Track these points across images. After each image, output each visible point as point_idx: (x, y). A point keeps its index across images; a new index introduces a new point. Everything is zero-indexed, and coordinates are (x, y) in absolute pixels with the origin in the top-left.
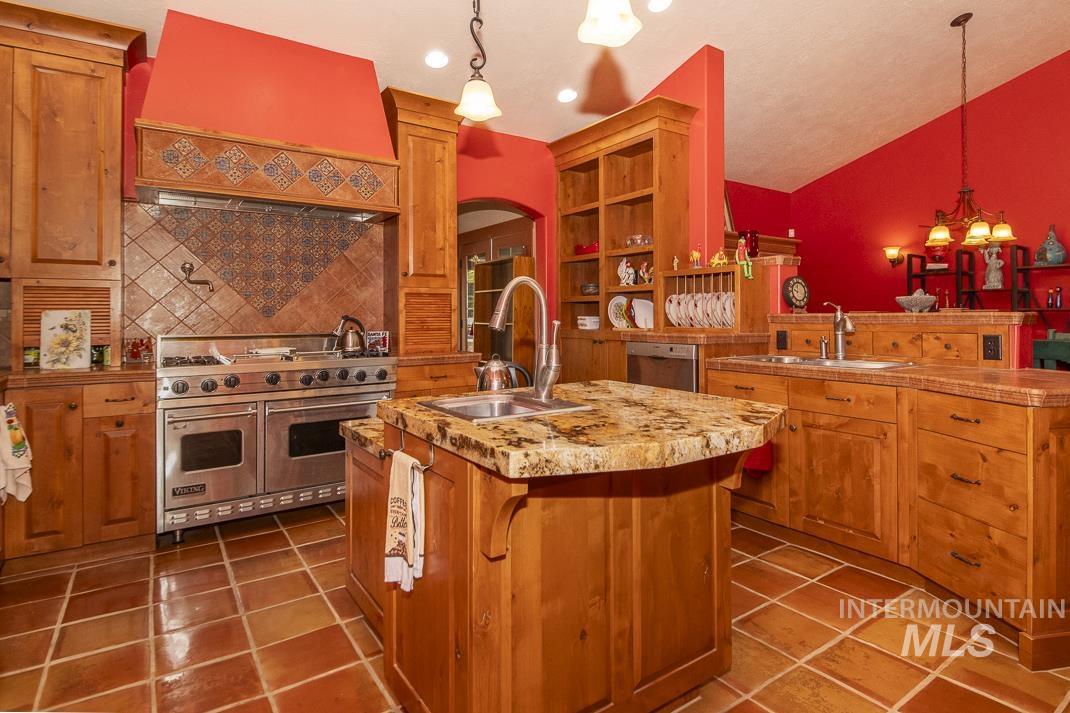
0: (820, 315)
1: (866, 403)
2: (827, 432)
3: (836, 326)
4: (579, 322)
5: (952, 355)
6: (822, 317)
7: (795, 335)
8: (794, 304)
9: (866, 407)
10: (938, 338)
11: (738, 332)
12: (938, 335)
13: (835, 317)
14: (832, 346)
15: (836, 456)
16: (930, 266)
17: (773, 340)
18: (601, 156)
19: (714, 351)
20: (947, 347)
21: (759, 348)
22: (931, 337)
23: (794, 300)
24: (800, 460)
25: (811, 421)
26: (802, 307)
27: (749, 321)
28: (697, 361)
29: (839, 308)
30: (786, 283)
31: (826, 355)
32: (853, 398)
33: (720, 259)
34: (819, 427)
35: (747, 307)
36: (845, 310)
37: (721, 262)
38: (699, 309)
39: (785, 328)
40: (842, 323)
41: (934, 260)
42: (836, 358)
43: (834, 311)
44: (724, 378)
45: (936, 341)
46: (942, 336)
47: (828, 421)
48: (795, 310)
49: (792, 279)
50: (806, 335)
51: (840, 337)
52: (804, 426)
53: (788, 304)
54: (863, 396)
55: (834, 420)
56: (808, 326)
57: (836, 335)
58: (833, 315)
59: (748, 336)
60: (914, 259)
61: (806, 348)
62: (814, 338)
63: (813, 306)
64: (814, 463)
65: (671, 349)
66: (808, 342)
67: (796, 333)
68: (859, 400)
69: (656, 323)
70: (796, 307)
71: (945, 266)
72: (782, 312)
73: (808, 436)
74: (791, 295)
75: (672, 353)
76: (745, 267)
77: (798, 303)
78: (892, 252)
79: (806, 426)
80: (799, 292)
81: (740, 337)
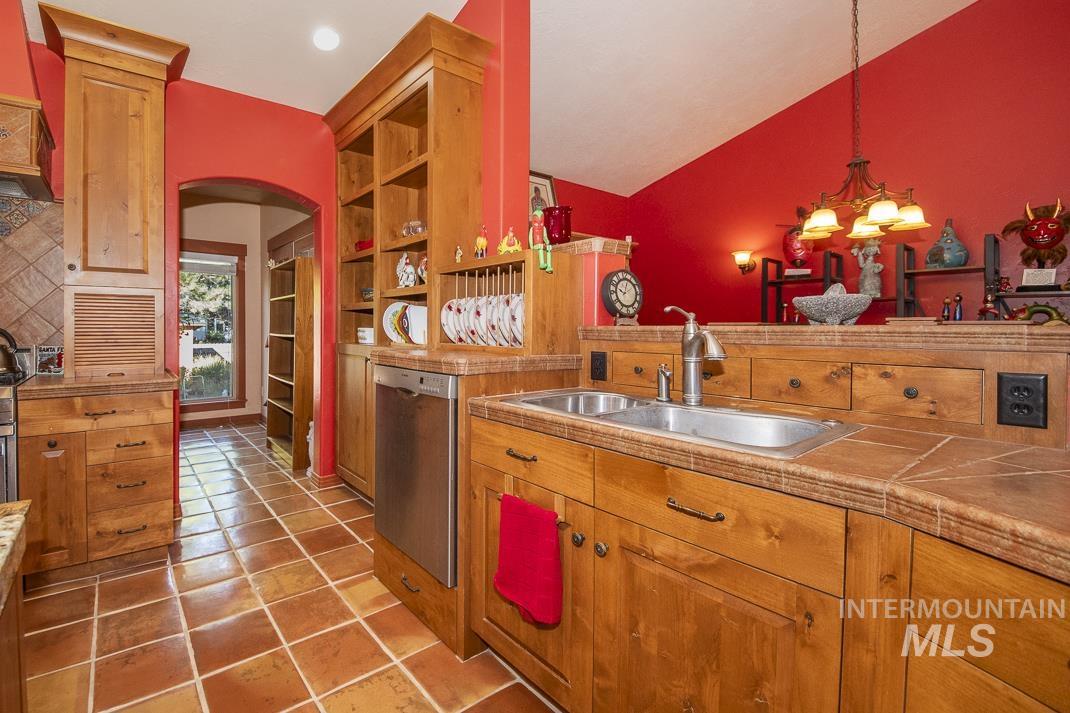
0: (658, 328)
1: (762, 533)
2: (671, 574)
3: (685, 349)
4: (360, 334)
5: (917, 408)
6: (662, 332)
7: (620, 361)
8: (618, 311)
9: (761, 540)
10: (885, 375)
11: (529, 355)
12: (889, 369)
13: (684, 333)
14: (678, 380)
15: (688, 628)
16: (789, 272)
17: (586, 365)
18: (375, 121)
19: (483, 386)
20: (910, 394)
21: (563, 379)
22: (872, 373)
23: (618, 305)
24: (614, 610)
25: (637, 543)
26: (632, 317)
27: (548, 336)
28: (456, 401)
29: (691, 316)
30: (606, 281)
31: (668, 395)
32: (731, 517)
33: (510, 245)
34: (652, 558)
35: (544, 315)
36: (701, 321)
37: (511, 249)
38: (483, 319)
39: (603, 347)
40: (697, 344)
41: (793, 264)
42: (684, 402)
43: (682, 321)
44: (492, 434)
45: (884, 381)
46: (898, 371)
47: (671, 552)
48: (621, 321)
49: (616, 273)
50: (635, 360)
51: (692, 365)
52: (622, 548)
53: (610, 311)
54: (755, 516)
55: (685, 552)
56: (638, 346)
57: (684, 364)
58: (681, 328)
59: (544, 361)
60: (770, 264)
61: (636, 380)
62: (648, 364)
63: (649, 314)
64: (642, 627)
65: (422, 380)
66: (638, 371)
67: (620, 356)
68: (744, 522)
69: (430, 338)
70: (622, 316)
71: (808, 271)
72: (599, 324)
73: (631, 571)
74: (614, 297)
75: (422, 387)
76: (541, 252)
77: (624, 310)
78: (742, 258)
79: (625, 548)
80: (627, 294)
81: (533, 362)
